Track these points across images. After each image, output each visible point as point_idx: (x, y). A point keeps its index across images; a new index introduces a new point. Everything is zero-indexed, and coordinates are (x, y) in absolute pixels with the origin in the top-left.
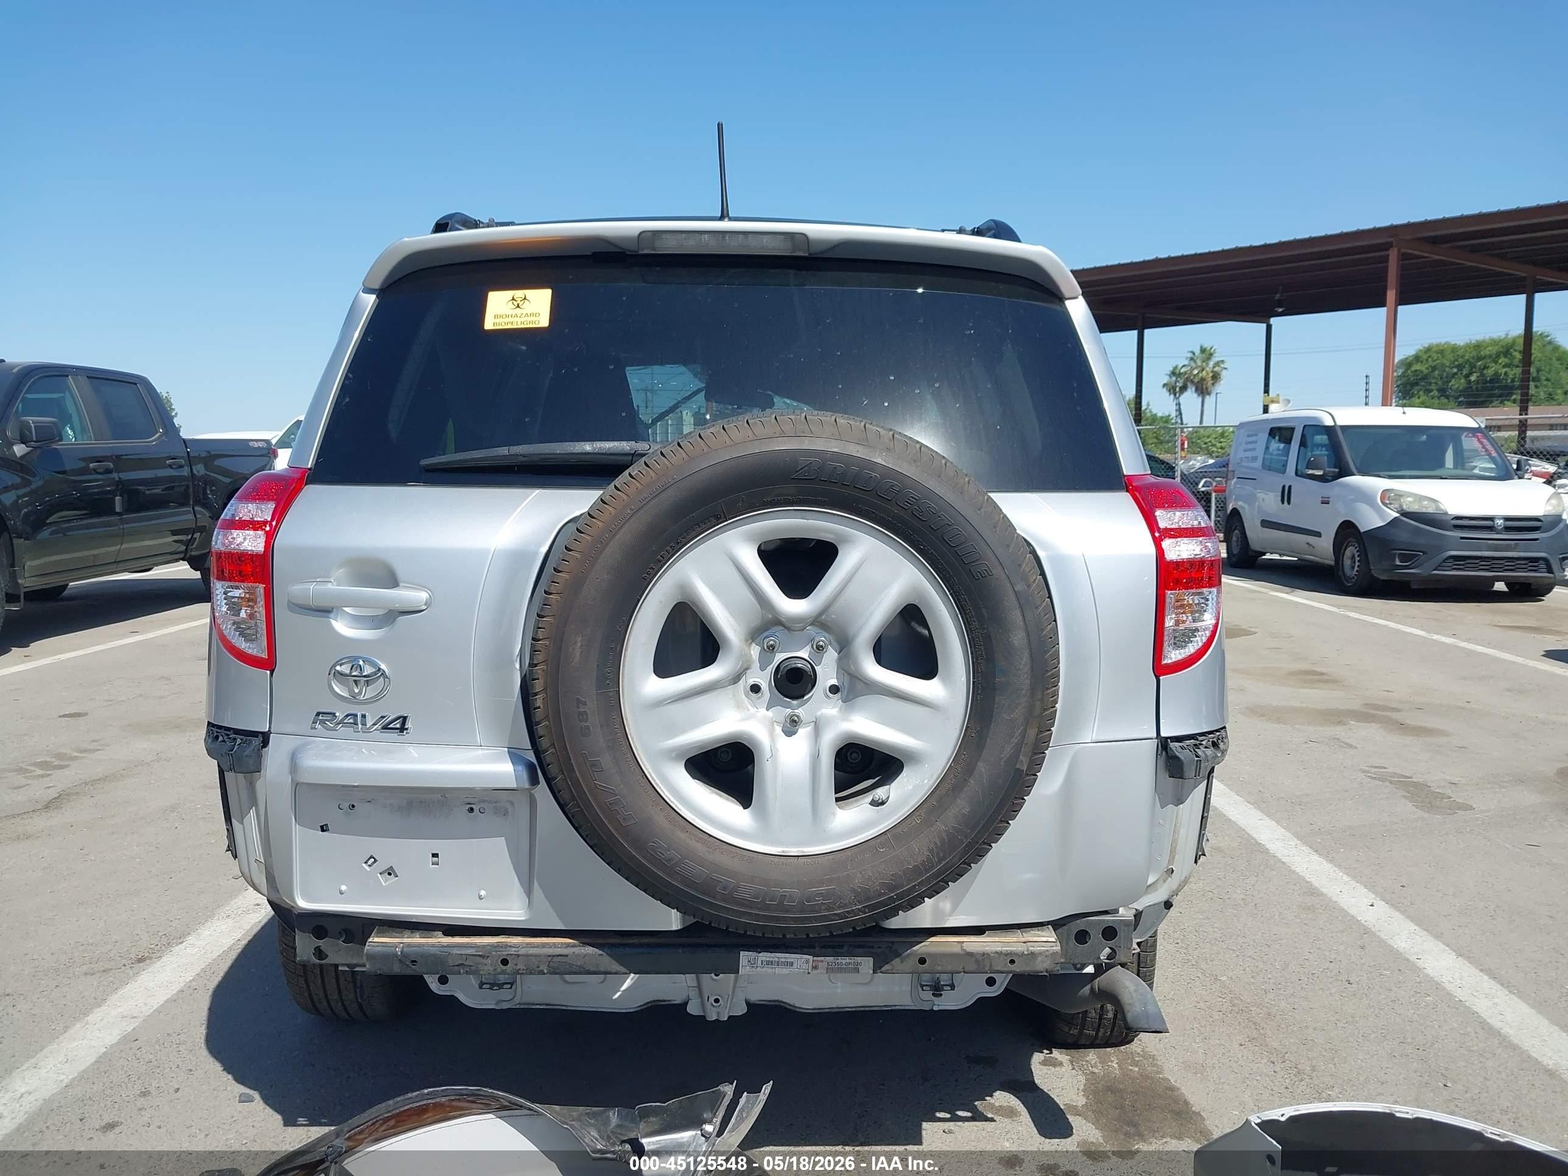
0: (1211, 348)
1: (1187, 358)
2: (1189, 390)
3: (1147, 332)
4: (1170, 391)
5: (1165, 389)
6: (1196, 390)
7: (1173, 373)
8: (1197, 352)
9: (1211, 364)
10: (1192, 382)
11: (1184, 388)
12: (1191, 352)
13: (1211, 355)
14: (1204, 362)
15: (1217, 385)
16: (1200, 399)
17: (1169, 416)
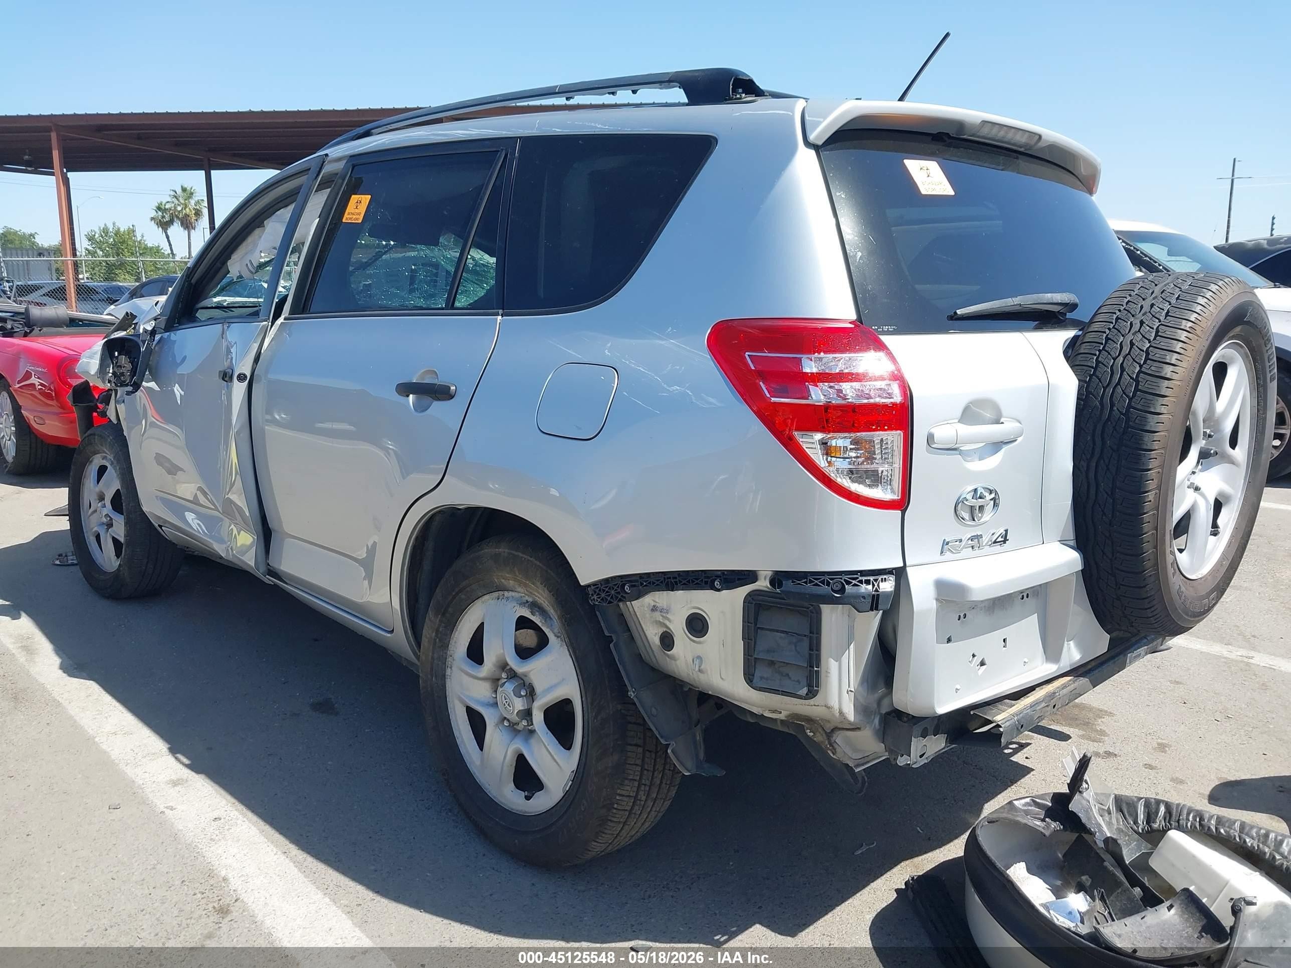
0: (191, 189)
1: (170, 195)
2: (175, 224)
3: (213, 172)
4: (157, 224)
5: (153, 222)
6: (182, 224)
7: (159, 208)
8: (179, 191)
9: (193, 202)
10: (178, 217)
11: (171, 222)
12: (173, 191)
13: (192, 194)
14: (185, 200)
15: (200, 221)
16: (186, 232)
17: (159, 246)
